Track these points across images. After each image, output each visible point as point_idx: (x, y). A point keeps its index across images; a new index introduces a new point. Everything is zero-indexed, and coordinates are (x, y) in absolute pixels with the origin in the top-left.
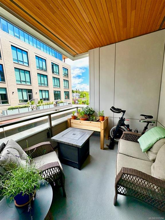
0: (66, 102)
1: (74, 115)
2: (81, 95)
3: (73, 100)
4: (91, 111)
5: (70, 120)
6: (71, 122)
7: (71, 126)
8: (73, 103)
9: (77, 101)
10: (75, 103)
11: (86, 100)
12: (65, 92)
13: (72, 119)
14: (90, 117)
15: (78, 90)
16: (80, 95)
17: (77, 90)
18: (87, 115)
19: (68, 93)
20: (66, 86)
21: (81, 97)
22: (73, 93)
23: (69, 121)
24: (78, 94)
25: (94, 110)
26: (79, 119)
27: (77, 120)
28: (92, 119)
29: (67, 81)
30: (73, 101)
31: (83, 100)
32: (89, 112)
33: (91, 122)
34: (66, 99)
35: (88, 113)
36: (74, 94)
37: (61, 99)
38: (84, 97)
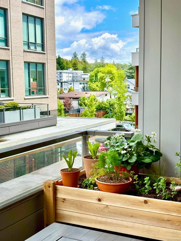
0: (33, 107)
1: (74, 167)
2: (91, 76)
3: (60, 98)
4: (147, 149)
5: (55, 191)
6: (60, 196)
7: (57, 218)
8: (60, 111)
9: (75, 104)
10: (67, 110)
11: (113, 99)
12: (28, 64)
13: (61, 184)
14: (141, 178)
15: (80, 59)
16: (87, 76)
17: (75, 56)
18: (129, 168)
19: (40, 69)
20: (32, 40)
21: (94, 85)
22: (62, 68)
23: (49, 193)
24: (80, 72)
25: (157, 146)
26: (95, 185)
27: (86, 187)
28: (151, 185)
29: (38, 21)
30: (62, 101)
31: (100, 100)
32: (139, 156)
33: (146, 202)
34: (30, 92)
35: (134, 159)
36: (66, 76)
37: (9, 95)
38: (104, 85)
